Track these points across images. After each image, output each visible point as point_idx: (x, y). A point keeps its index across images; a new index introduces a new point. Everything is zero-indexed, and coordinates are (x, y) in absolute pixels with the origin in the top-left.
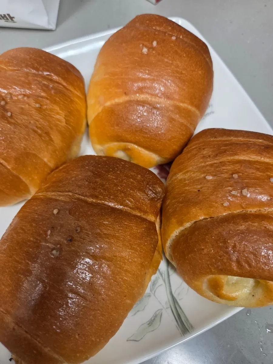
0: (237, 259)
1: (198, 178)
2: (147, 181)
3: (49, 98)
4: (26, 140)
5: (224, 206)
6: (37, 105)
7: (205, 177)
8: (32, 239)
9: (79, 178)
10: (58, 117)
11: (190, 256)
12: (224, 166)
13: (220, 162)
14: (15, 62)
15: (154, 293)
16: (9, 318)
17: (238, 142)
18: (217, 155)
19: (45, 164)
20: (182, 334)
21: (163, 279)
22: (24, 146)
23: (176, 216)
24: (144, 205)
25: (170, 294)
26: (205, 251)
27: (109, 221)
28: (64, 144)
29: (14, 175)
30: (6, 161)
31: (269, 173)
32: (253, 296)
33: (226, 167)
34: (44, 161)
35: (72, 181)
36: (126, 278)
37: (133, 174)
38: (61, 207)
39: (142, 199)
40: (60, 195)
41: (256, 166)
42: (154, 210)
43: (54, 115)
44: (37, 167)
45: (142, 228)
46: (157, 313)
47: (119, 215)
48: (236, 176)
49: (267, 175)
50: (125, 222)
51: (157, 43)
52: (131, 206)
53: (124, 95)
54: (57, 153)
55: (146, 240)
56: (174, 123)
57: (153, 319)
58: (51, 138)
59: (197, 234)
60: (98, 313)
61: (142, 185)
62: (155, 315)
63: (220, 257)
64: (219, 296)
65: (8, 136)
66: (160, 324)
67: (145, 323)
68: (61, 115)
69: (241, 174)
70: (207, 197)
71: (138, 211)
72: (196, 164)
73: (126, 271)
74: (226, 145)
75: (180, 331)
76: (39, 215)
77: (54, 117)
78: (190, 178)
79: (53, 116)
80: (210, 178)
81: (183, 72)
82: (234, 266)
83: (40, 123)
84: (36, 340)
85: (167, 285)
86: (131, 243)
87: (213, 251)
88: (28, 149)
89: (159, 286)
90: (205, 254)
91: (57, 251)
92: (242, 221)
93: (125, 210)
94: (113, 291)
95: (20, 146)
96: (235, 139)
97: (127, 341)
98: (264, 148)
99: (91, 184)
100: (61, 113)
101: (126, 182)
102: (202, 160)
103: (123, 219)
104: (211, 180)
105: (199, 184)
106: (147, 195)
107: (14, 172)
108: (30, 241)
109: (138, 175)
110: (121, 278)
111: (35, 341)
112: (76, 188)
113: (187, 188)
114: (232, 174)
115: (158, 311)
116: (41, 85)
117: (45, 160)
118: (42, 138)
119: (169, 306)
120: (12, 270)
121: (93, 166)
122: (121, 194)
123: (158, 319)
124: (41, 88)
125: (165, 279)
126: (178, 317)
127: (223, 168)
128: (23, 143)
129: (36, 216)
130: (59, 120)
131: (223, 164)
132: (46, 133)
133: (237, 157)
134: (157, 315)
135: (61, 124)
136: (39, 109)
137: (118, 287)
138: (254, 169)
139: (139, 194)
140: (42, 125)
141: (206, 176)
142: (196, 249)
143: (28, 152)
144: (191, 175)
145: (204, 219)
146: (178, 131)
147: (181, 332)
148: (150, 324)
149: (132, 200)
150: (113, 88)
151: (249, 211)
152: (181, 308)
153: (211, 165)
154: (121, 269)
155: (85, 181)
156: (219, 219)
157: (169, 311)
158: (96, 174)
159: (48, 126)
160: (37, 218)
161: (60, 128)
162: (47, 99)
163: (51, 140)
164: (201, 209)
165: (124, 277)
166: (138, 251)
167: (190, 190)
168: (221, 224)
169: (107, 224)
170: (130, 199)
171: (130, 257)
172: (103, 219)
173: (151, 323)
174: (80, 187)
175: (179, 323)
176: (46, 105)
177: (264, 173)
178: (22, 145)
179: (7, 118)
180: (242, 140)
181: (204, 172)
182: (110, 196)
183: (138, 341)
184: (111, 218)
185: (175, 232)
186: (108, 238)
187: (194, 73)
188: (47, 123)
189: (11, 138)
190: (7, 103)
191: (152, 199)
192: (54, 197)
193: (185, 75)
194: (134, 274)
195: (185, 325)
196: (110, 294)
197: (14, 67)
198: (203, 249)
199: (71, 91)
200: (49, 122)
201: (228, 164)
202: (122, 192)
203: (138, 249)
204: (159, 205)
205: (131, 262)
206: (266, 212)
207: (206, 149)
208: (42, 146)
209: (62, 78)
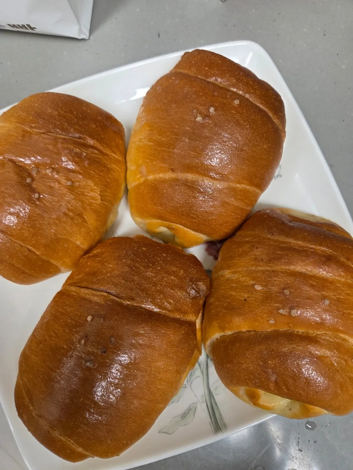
0: (275, 381)
1: (246, 284)
2: (190, 277)
3: (82, 172)
4: (56, 225)
5: (270, 323)
6: (69, 183)
7: (253, 285)
8: (65, 347)
9: (115, 274)
10: (92, 194)
11: (228, 365)
12: (276, 276)
13: (273, 271)
14: (41, 121)
15: (191, 385)
16: (44, 422)
17: (297, 248)
18: (270, 260)
19: (78, 247)
20: (214, 433)
21: (201, 371)
22: (54, 231)
23: (219, 321)
24: (185, 305)
25: (207, 388)
26: (244, 366)
27: (145, 331)
28: (99, 223)
29: (44, 260)
30: (35, 247)
31: (325, 293)
32: (290, 409)
33: (279, 278)
34: (77, 245)
35: (108, 277)
36: (160, 387)
37: (174, 269)
38: (96, 312)
39: (183, 299)
40: (94, 295)
41: (311, 282)
42: (196, 309)
43: (88, 193)
44: (69, 251)
45: (180, 335)
46: (192, 406)
47: (157, 323)
48: (287, 292)
49: (323, 295)
50: (162, 330)
51: (215, 110)
52: (170, 308)
53: (171, 171)
54: (91, 233)
55: (183, 347)
56: (227, 207)
57: (187, 412)
58: (84, 218)
59: (237, 346)
60: (131, 420)
61: (184, 283)
62: (189, 409)
63: (259, 376)
64: (256, 404)
65: (37, 222)
66: (193, 419)
67: (178, 416)
68: (95, 192)
69: (293, 290)
70: (253, 310)
71: (177, 313)
72: (247, 266)
73: (161, 380)
74: (282, 249)
75: (213, 428)
76: (72, 319)
77: (87, 196)
78: (238, 281)
79: (86, 193)
80: (258, 288)
81: (244, 148)
82: (272, 386)
83: (72, 204)
84: (70, 441)
85: (205, 377)
86: (167, 352)
87: (252, 368)
88: (59, 235)
89: (196, 378)
90: (244, 369)
91: (91, 364)
92: (286, 343)
93: (163, 314)
94: (146, 399)
95: (49, 232)
96: (295, 242)
97: (159, 432)
98: (325, 259)
99: (128, 283)
100: (96, 189)
101: (166, 280)
102: (253, 263)
103: (160, 326)
104: (260, 290)
105: (246, 292)
106: (189, 294)
107: (44, 258)
108: (63, 348)
109: (180, 270)
110: (155, 388)
111: (69, 443)
112: (111, 287)
113: (233, 293)
114: (284, 289)
115: (192, 404)
116: (73, 154)
117: (78, 243)
118: (74, 222)
119: (205, 401)
120: (46, 377)
121: (130, 260)
122: (160, 295)
123: (191, 413)
124: (72, 160)
125: (203, 370)
126: (212, 413)
127: (275, 279)
128: (53, 229)
129: (70, 321)
130: (93, 198)
131: (275, 273)
132: (78, 215)
133: (292, 268)
134: (191, 409)
135: (96, 202)
136: (70, 187)
137: (152, 396)
138: (309, 286)
139: (179, 294)
140: (74, 206)
141: (255, 284)
142: (235, 362)
143: (59, 237)
144: (239, 278)
145: (247, 331)
146: (231, 215)
147: (214, 431)
148: (183, 418)
149: (172, 301)
150: (158, 162)
151: (296, 331)
152: (216, 404)
153: (263, 272)
154: (155, 379)
155: (121, 278)
156: (263, 335)
157: (204, 405)
158: (134, 270)
159: (81, 207)
160: (70, 323)
161: (94, 206)
162: (80, 173)
163: (85, 221)
164: (245, 321)
165: (158, 386)
166: (174, 360)
167: (237, 297)
168: (264, 342)
169: (143, 333)
170: (170, 300)
171: (165, 367)
172: (138, 328)
173: (184, 416)
174: (115, 285)
175: (213, 420)
176: (78, 181)
177: (319, 292)
178: (52, 231)
179: (34, 201)
180: (302, 245)
181: (254, 279)
182: (148, 298)
183: (170, 434)
184: (147, 327)
185: (216, 335)
186: (143, 349)
187: (257, 148)
188: (80, 204)
189: (40, 224)
190: (33, 179)
191: (194, 298)
192: (87, 296)
193: (246, 151)
194: (168, 382)
195: (218, 424)
196: (143, 402)
197: (40, 130)
198: (242, 364)
199: (107, 155)
200: (82, 202)
201: (281, 275)
202: (161, 292)
203: (174, 358)
204: (201, 302)
205: (166, 371)
206: (314, 335)
207: (260, 250)
208: (74, 230)
209: (97, 140)
